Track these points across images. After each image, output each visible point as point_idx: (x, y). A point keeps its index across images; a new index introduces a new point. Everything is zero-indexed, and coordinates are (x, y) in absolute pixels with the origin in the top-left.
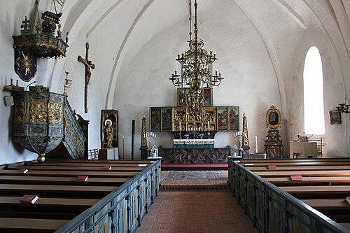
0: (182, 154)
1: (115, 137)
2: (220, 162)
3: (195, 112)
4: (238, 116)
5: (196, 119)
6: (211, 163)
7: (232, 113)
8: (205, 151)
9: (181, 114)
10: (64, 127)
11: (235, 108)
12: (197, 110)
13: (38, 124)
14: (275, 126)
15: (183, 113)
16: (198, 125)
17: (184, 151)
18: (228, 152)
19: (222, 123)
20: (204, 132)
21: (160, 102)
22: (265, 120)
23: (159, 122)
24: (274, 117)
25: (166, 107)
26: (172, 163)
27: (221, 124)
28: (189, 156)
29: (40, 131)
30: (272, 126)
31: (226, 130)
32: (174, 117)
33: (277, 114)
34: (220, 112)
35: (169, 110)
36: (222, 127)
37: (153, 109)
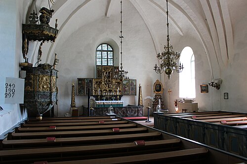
2: (132, 116)
3: (108, 83)
4: (136, 85)
5: (109, 87)
6: (127, 116)
7: (132, 84)
8: (123, 109)
9: (99, 83)
10: (57, 94)
11: (134, 80)
12: (109, 81)
13: (44, 92)
14: (159, 93)
15: (100, 83)
16: (110, 91)
18: (137, 109)
20: (115, 96)
21: (83, 75)
22: (153, 88)
23: (84, 89)
24: (158, 87)
25: (89, 79)
27: (125, 91)
29: (45, 97)
30: (157, 93)
31: (128, 95)
32: (94, 85)
33: (160, 86)
34: (124, 82)
35: (91, 81)
36: (126, 93)
37: (79, 80)
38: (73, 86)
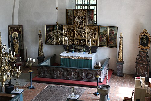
0: (60, 71)
1: (20, 45)
2: (89, 80)
4: (116, 34)
5: (81, 36)
6: (81, 80)
7: (112, 32)
8: (78, 71)
9: (70, 30)
11: (114, 27)
12: (82, 28)
14: (145, 48)
15: (72, 30)
16: (83, 40)
17: (61, 69)
18: (95, 73)
19: (102, 40)
22: (138, 40)
24: (145, 40)
26: (53, 77)
28: (65, 74)
30: (143, 47)
31: (105, 46)
33: (148, 37)
34: (101, 30)
36: (103, 44)
37: (47, 26)
38: (40, 34)
